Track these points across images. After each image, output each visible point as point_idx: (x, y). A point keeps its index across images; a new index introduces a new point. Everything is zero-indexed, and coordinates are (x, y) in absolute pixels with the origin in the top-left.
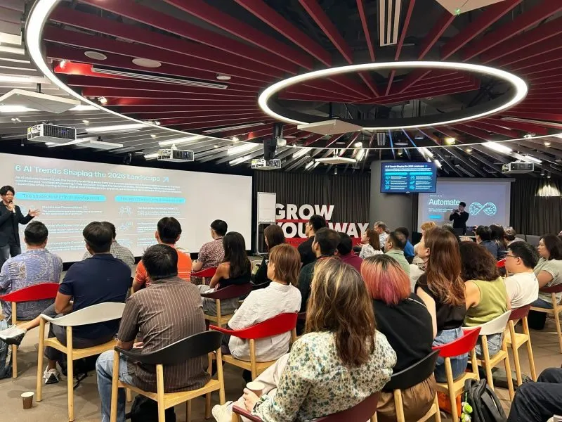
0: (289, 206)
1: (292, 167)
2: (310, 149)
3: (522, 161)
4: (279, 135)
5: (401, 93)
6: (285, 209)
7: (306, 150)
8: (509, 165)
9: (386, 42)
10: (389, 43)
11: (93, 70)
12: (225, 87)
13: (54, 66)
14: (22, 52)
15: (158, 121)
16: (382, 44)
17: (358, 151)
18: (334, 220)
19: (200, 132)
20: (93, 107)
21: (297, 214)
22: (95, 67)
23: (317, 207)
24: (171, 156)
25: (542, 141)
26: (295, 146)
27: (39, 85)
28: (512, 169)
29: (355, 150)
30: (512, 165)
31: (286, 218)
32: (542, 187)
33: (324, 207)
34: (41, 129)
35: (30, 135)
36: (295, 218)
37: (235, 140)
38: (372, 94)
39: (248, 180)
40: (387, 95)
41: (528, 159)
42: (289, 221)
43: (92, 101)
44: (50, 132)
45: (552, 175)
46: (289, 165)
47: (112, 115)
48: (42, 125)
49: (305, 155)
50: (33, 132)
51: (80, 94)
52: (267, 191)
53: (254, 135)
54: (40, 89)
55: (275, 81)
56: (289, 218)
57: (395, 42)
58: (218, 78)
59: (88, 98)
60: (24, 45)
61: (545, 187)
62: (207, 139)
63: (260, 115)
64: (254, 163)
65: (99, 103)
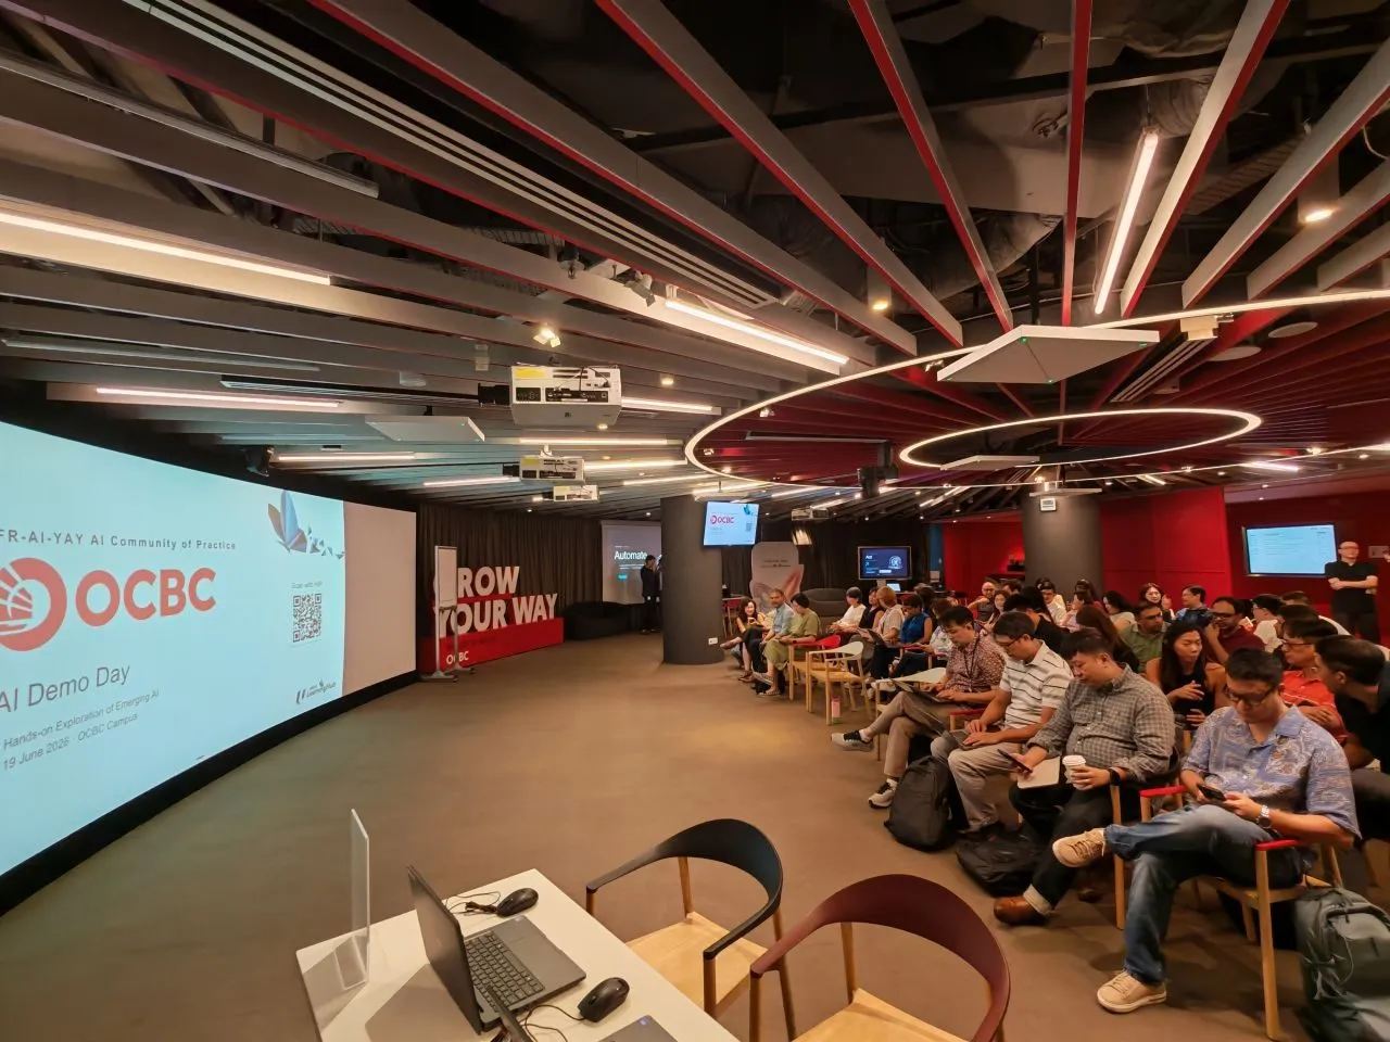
18: (519, 592)
21: (473, 585)
33: (508, 570)
36: (470, 593)
42: (461, 601)
56: (461, 594)
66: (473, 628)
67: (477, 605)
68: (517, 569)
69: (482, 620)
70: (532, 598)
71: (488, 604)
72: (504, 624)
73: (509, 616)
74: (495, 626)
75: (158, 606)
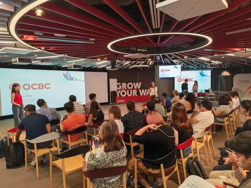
0: (123, 84)
1: (123, 68)
2: (130, 62)
3: (214, 63)
4: (117, 59)
5: (164, 43)
6: (121, 85)
7: (128, 62)
8: (209, 65)
9: (155, 27)
10: (157, 27)
11: (38, 38)
12: (93, 43)
13: (21, 38)
14: (8, 33)
15: (66, 54)
16: (154, 27)
17: (150, 62)
18: (141, 88)
19: (84, 58)
20: (39, 50)
21: (126, 87)
22: (38, 37)
23: (134, 83)
24: (73, 67)
25: (222, 56)
26: (124, 61)
27: (16, 44)
28: (210, 67)
29: (148, 62)
30: (210, 65)
31: (122, 89)
32: (223, 72)
33: (137, 83)
34: (17, 59)
35: (13, 62)
36: (126, 88)
37: (99, 60)
38: (152, 44)
39: (105, 74)
40: (158, 44)
41: (217, 62)
42: (123, 90)
43: (38, 48)
44: (21, 60)
45: (227, 67)
46: (122, 68)
47: (47, 53)
48: (18, 58)
49: (128, 64)
50: (14, 61)
51: (33, 46)
52: (114, 78)
53: (107, 58)
54: (16, 46)
55: (113, 40)
56: (123, 88)
57: (159, 27)
58: (90, 40)
59: (37, 48)
60: (9, 31)
61: (224, 72)
62: (87, 60)
63: (108, 51)
64: (107, 68)
65: (41, 49)
66: (127, 95)
67: (128, 91)
68: (140, 83)
69: (130, 94)
70: (146, 90)
71: (131, 91)
72: (136, 95)
73: (138, 93)
74: (134, 95)
75: (38, 88)
